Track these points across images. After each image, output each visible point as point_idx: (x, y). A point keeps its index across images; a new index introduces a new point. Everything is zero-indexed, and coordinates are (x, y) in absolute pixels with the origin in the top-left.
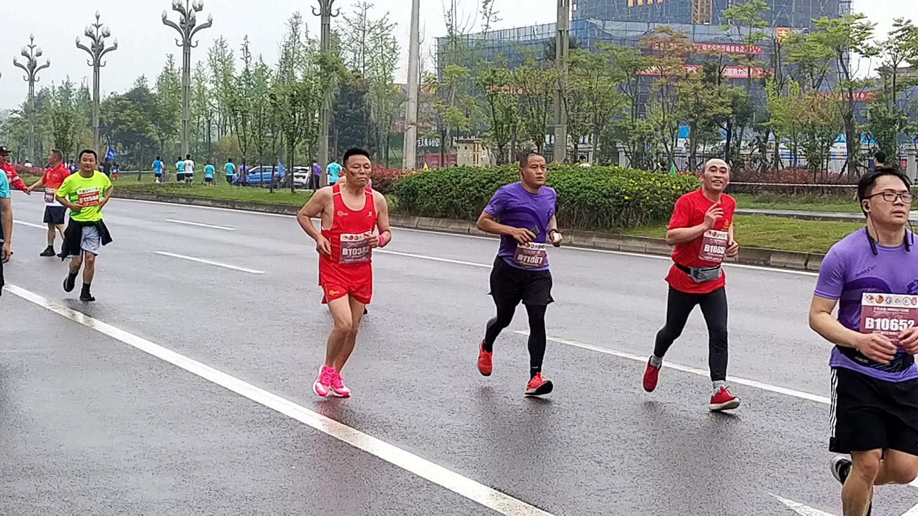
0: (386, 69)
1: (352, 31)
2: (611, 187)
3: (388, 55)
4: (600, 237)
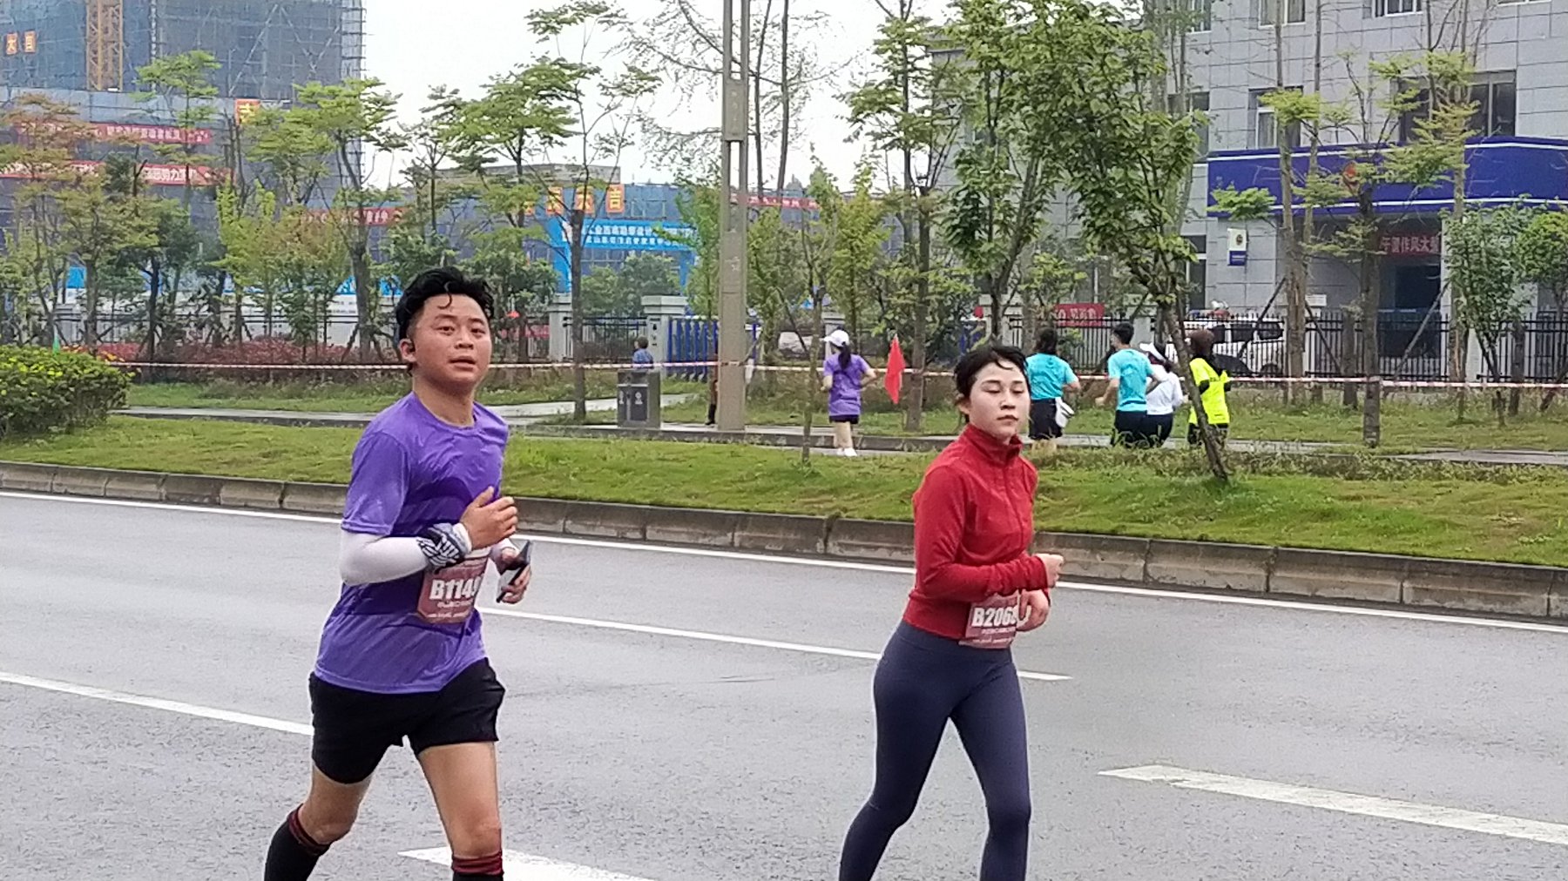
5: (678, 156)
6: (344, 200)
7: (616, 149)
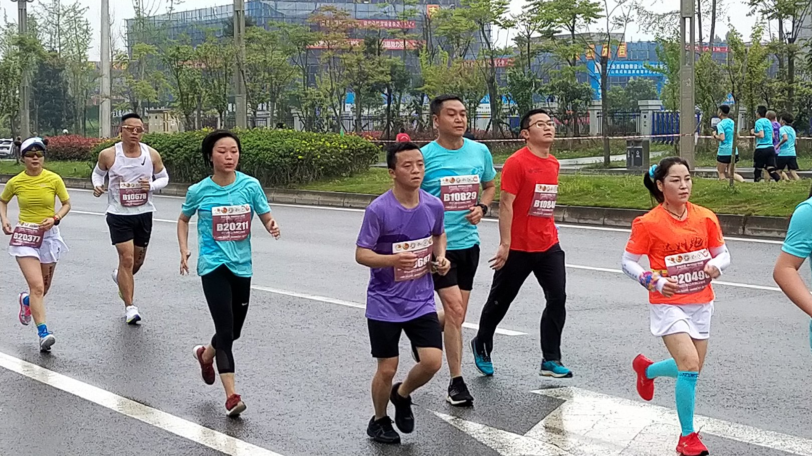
0: (80, 48)
1: (48, 14)
2: (286, 148)
3: (81, 36)
4: (278, 192)
5: (657, 26)
6: (483, 55)
7: (624, 23)
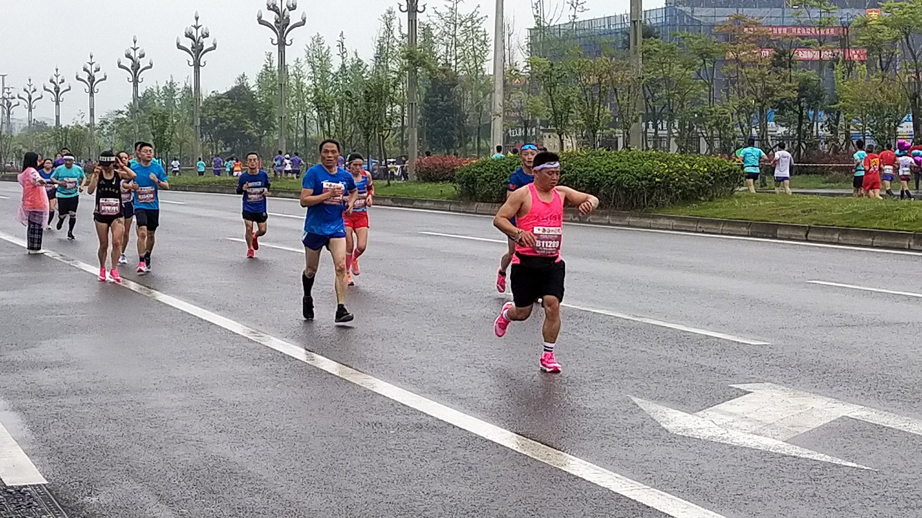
1: (444, 25)
3: (479, 48)
6: (906, 68)
